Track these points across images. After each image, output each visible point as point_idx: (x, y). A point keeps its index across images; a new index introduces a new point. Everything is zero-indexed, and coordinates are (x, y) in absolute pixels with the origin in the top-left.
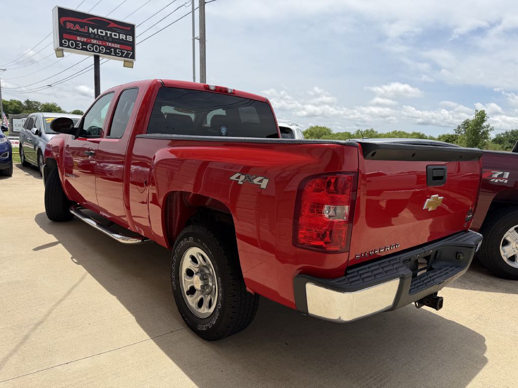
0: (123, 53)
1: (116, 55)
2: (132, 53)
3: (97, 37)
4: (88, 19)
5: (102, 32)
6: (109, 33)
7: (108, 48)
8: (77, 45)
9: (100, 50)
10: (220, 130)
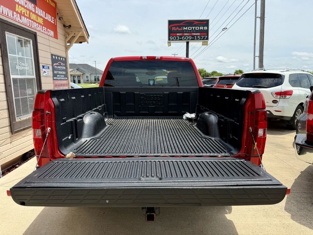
0: (201, 37)
1: (197, 40)
2: (207, 36)
3: (187, 31)
4: (183, 22)
6: (194, 28)
7: (193, 36)
8: (177, 38)
9: (189, 39)
10: (149, 82)
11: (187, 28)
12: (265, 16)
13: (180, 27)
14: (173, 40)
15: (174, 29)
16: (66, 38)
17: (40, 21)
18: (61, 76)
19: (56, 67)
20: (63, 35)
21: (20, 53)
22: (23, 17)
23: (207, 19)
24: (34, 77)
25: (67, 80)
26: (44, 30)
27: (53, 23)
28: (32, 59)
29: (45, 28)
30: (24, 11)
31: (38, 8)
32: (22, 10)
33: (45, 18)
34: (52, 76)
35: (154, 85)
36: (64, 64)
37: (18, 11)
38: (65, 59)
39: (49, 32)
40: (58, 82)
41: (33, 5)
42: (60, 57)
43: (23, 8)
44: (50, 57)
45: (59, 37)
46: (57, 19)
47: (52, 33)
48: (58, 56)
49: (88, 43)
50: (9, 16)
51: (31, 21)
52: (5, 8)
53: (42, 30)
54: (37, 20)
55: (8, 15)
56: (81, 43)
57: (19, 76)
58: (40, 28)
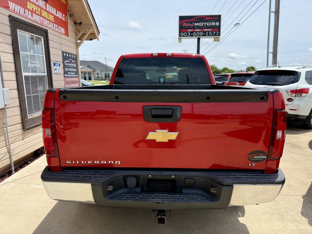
0: (213, 33)
1: (209, 36)
2: (218, 32)
3: (199, 27)
4: (194, 18)
5: (201, 24)
6: (205, 23)
7: (205, 32)
8: (188, 34)
9: (200, 35)
10: (159, 80)
11: (198, 24)
12: (280, 11)
13: (191, 23)
14: (183, 36)
15: (184, 24)
16: (77, 35)
17: (51, 18)
18: (72, 73)
19: (67, 64)
20: (74, 32)
21: (32, 51)
22: (34, 15)
23: (219, 14)
24: (46, 74)
25: (78, 77)
26: (55, 27)
27: (64, 20)
28: (43, 57)
29: (56, 25)
30: (35, 8)
31: (49, 6)
32: (34, 8)
33: (56, 15)
34: (63, 73)
35: (164, 82)
36: (75, 62)
37: (30, 9)
38: (76, 56)
39: (60, 29)
40: (69, 79)
41: (44, 2)
42: (71, 54)
43: (34, 6)
44: (61, 54)
45: (69, 34)
46: (68, 17)
47: (63, 30)
48: (69, 54)
49: (98, 40)
50: (21, 13)
51: (42, 18)
52: (17, 5)
53: (53, 27)
54: (48, 17)
55: (19, 13)
56: (91, 40)
57: (31, 73)
58: (51, 26)
